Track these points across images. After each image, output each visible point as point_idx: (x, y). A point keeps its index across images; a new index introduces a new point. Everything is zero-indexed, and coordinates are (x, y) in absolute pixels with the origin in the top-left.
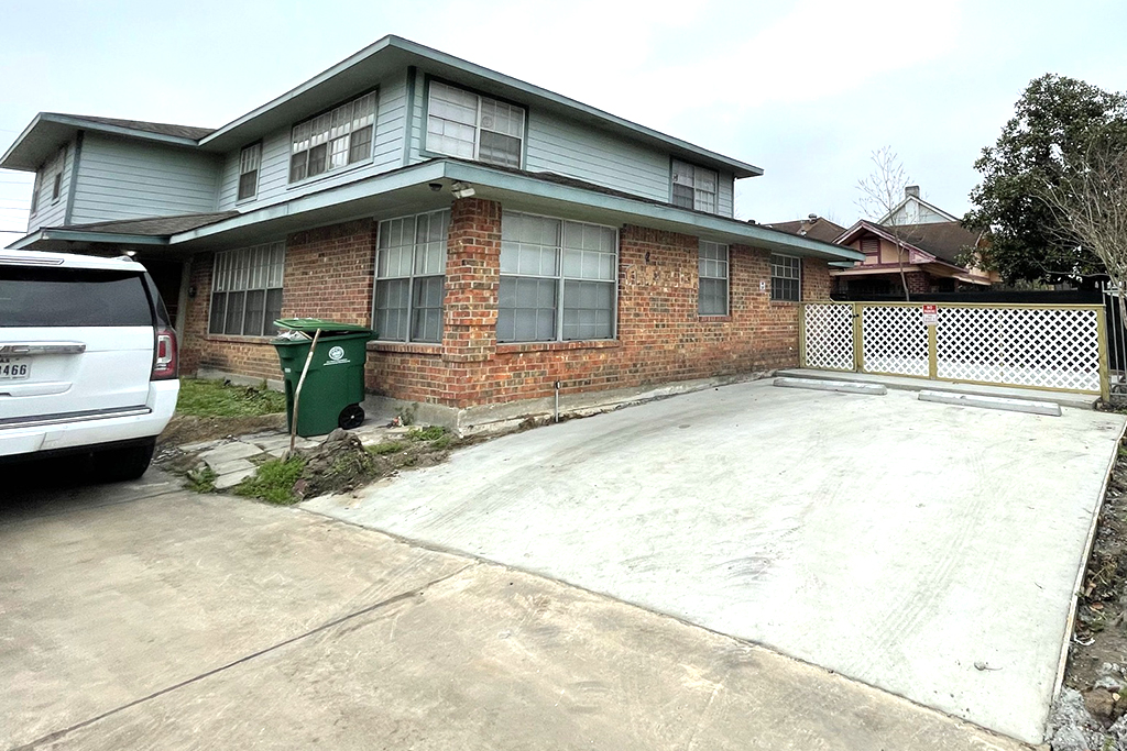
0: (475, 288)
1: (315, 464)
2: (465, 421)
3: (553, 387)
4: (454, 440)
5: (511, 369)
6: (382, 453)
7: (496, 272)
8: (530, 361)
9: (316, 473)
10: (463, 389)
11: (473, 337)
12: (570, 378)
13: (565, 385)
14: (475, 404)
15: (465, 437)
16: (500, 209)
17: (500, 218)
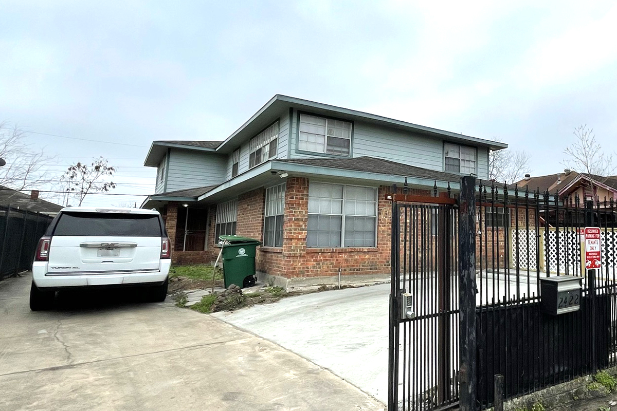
0: (295, 220)
1: (221, 298)
2: (290, 285)
3: (338, 271)
4: (284, 293)
5: (314, 261)
6: (251, 297)
7: (306, 212)
8: (325, 257)
9: (220, 302)
10: (289, 269)
11: (294, 244)
12: (348, 266)
13: (345, 270)
14: (295, 277)
15: (289, 292)
16: (308, 182)
17: (308, 185)
